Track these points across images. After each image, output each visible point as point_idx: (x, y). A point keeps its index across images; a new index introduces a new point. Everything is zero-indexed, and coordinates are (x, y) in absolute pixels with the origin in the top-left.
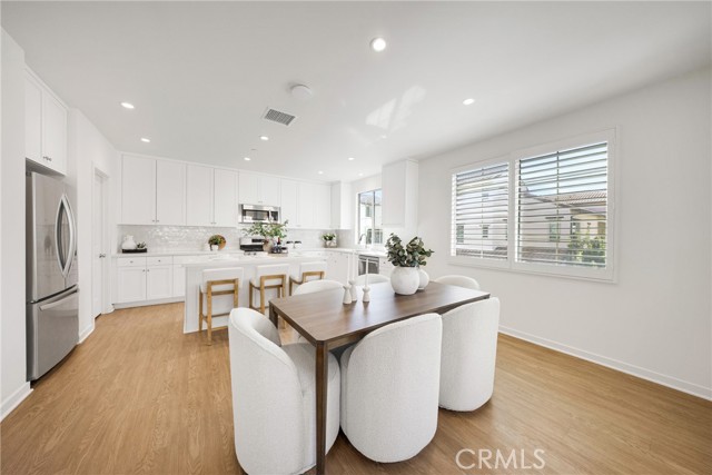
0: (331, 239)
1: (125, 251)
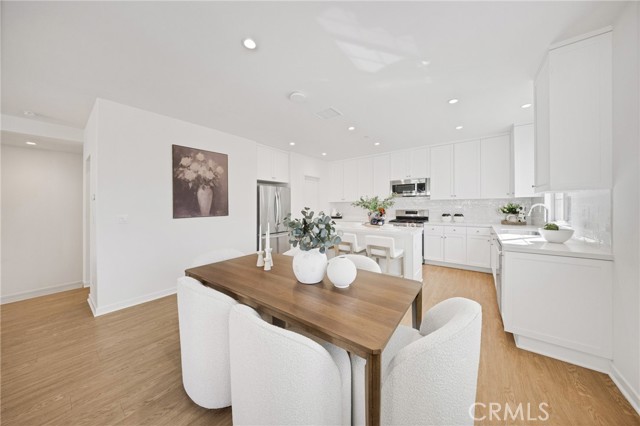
0: (513, 211)
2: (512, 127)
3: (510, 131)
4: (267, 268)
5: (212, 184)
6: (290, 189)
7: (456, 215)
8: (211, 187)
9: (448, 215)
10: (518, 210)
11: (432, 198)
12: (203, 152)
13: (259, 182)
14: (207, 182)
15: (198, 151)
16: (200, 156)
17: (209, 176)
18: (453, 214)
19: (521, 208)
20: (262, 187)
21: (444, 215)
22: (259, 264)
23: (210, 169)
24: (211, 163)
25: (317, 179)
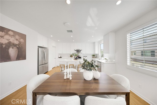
0: (94, 56)
1: (59, 58)
2: (95, 42)
4: (71, 79)
5: (17, 46)
6: (48, 50)
8: (17, 48)
12: (12, 31)
13: (39, 47)
14: (14, 45)
15: (10, 30)
16: (10, 33)
17: (16, 42)
20: (40, 49)
22: (65, 78)
23: (17, 40)
24: (17, 37)
25: (55, 47)
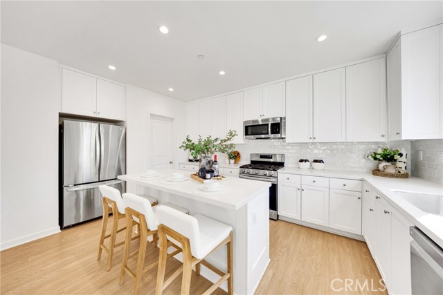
0: (390, 158)
3: (388, 53)
7: (315, 161)
9: (306, 161)
10: (397, 157)
11: (287, 140)
18: (311, 159)
19: (401, 155)
21: (301, 161)
